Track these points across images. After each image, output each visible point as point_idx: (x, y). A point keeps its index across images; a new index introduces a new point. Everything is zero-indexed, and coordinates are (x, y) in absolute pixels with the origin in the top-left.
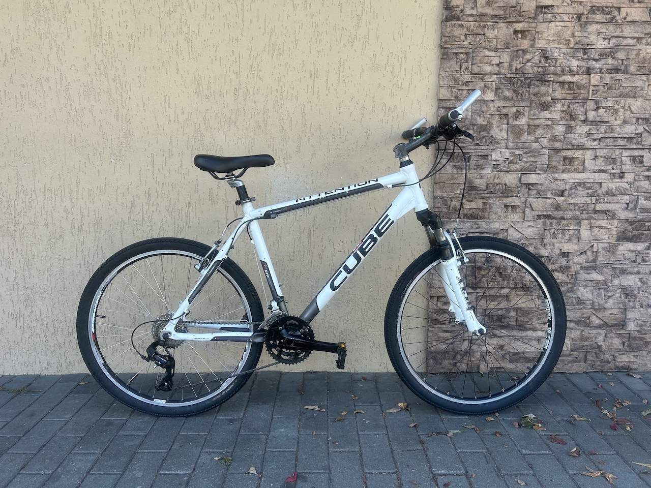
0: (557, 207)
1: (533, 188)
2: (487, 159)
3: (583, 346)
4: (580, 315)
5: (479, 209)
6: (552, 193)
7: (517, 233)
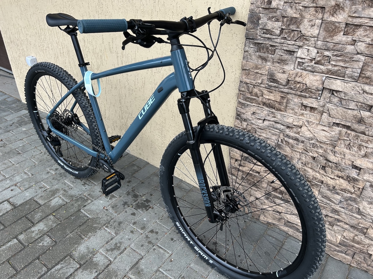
0: (361, 121)
1: (336, 95)
2: (293, 55)
3: (353, 246)
4: (356, 223)
5: (277, 101)
6: (357, 105)
7: (309, 132)
